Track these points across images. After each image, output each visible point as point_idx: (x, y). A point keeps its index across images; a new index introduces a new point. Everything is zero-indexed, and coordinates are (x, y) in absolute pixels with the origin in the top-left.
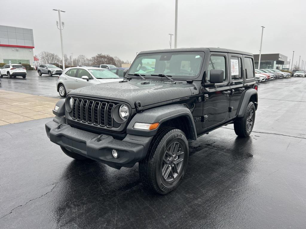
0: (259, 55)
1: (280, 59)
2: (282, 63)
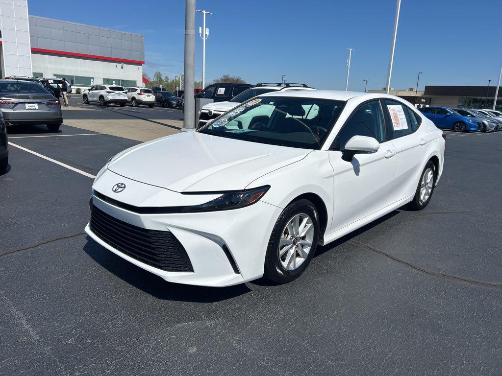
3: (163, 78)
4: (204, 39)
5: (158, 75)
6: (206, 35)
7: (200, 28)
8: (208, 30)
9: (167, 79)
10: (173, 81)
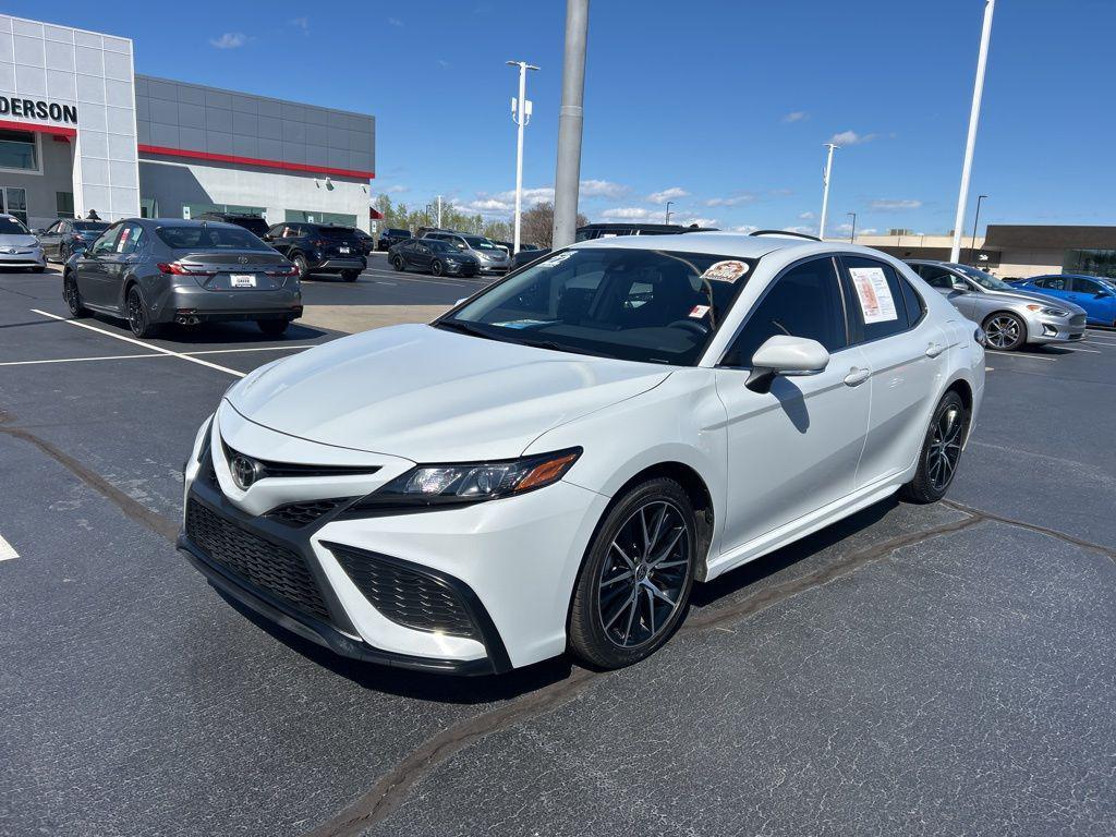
4: (521, 124)
6: (525, 115)
7: (514, 100)
8: (529, 104)
9: (402, 209)
10: (416, 214)
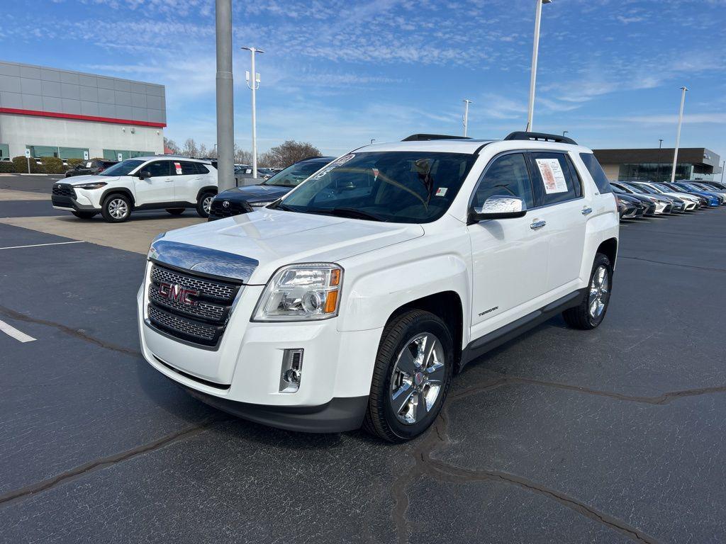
0: (674, 149)
1: (705, 162)
2: (707, 169)
3: (198, 147)
4: (254, 89)
5: (190, 144)
6: (256, 82)
7: (248, 73)
8: (258, 75)
9: (203, 148)
